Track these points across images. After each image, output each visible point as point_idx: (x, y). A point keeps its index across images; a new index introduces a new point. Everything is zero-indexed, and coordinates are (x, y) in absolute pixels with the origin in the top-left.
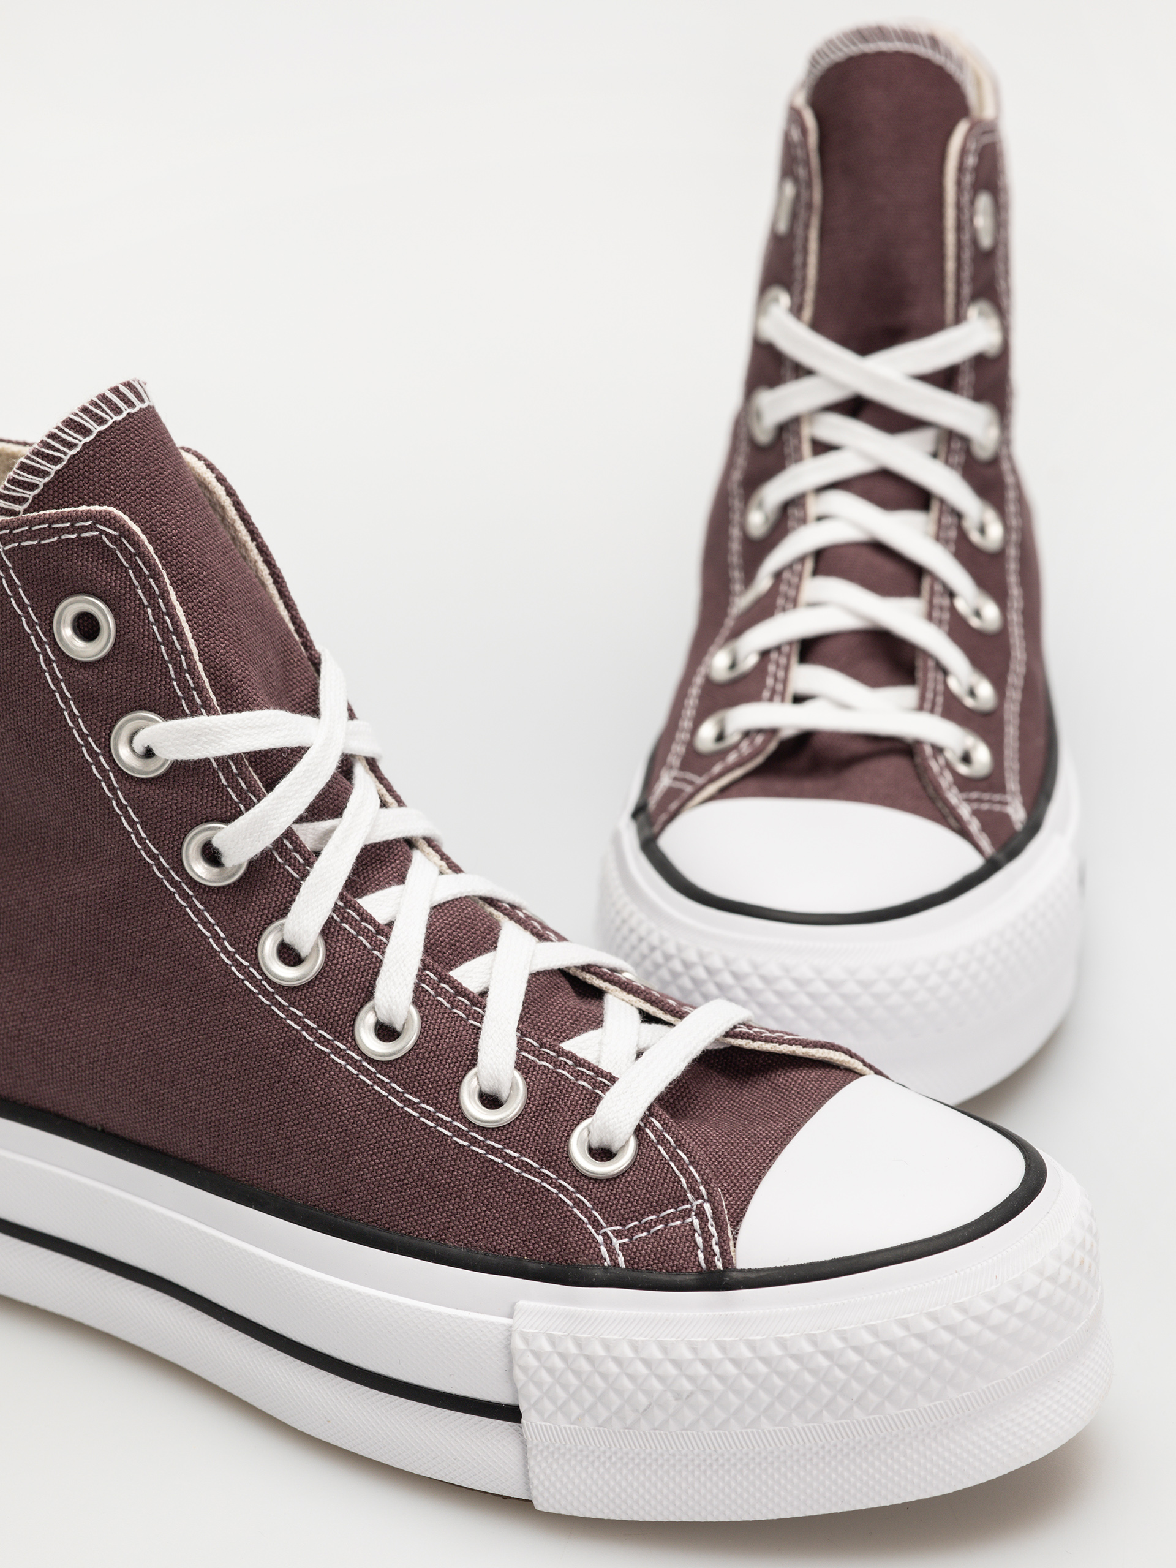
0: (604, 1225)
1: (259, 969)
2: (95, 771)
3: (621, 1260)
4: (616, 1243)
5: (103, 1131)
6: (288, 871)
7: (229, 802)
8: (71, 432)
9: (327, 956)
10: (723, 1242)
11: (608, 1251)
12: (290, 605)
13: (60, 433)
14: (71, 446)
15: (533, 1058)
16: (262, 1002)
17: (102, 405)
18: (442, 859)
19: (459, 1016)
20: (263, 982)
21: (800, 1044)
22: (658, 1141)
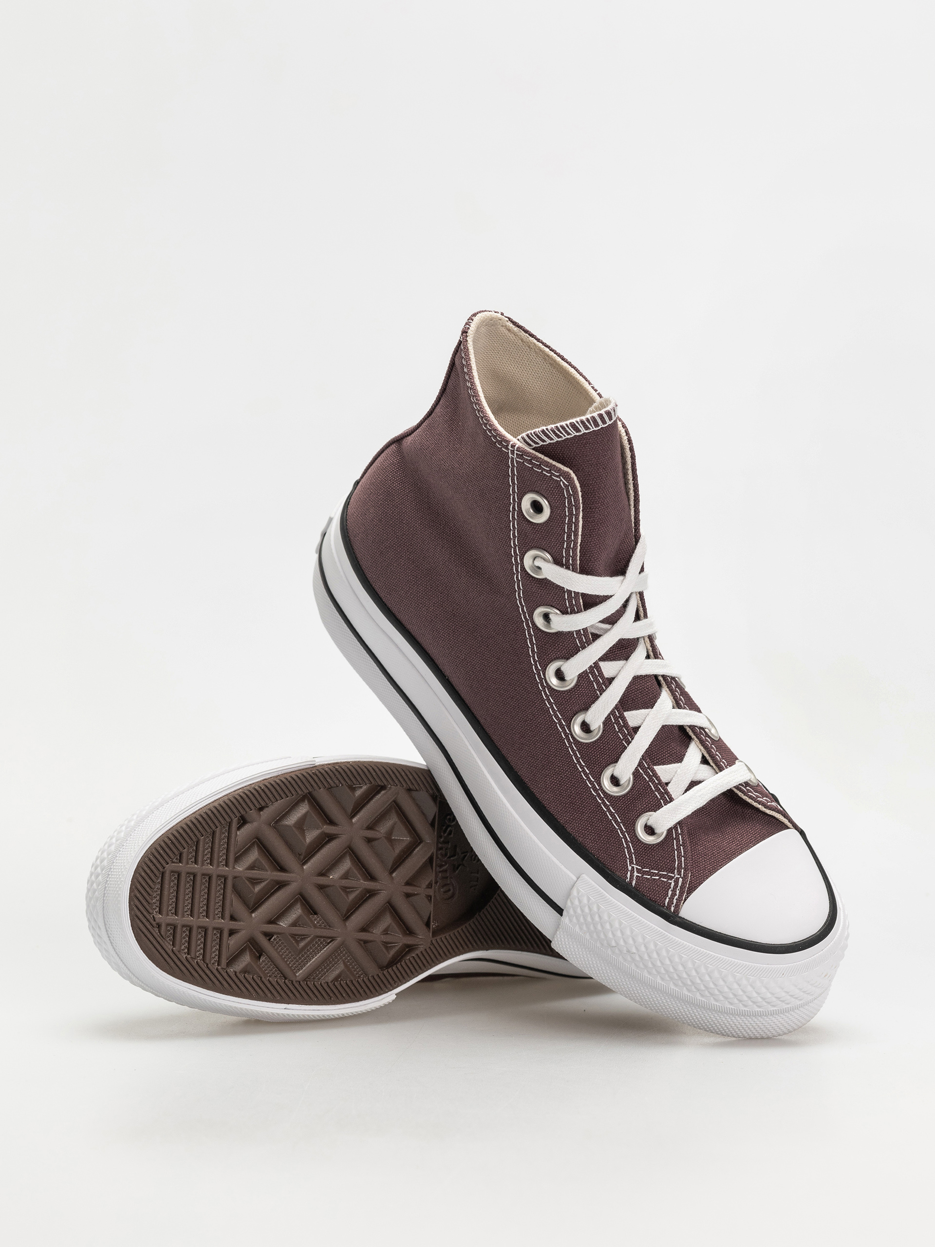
0: (635, 863)
1: (544, 675)
2: (513, 560)
3: (634, 883)
4: (636, 874)
5: (448, 679)
6: (576, 642)
7: (564, 606)
8: (571, 429)
9: (576, 685)
10: (679, 900)
11: (630, 876)
12: (637, 512)
13: (566, 427)
14: (569, 434)
15: (642, 772)
16: (539, 687)
17: (591, 422)
18: (651, 646)
19: (620, 737)
20: (543, 680)
21: (764, 806)
22: (676, 838)
